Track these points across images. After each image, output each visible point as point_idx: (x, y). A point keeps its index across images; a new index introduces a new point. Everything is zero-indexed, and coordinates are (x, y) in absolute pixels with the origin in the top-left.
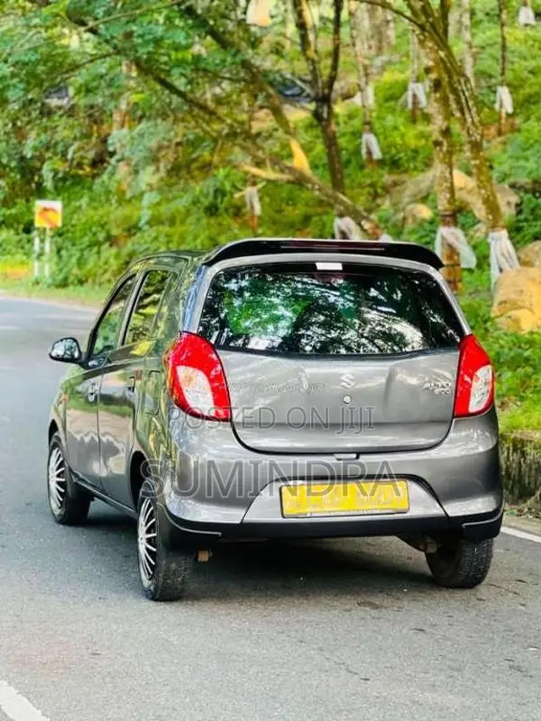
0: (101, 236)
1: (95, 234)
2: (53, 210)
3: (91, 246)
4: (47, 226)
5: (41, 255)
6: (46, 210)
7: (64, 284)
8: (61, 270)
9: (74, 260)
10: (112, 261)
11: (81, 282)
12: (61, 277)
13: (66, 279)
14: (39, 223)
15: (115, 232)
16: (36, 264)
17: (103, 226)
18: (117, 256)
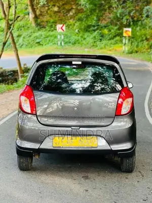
0: (144, 38)
1: (143, 38)
2: (129, 31)
3: (141, 41)
4: (127, 36)
5: (125, 44)
6: (127, 31)
7: (131, 53)
8: (131, 48)
9: (135, 45)
10: (146, 46)
11: (137, 52)
12: (131, 50)
13: (132, 51)
14: (124, 35)
15: (148, 37)
16: (124, 47)
17: (145, 35)
18: (148, 44)
